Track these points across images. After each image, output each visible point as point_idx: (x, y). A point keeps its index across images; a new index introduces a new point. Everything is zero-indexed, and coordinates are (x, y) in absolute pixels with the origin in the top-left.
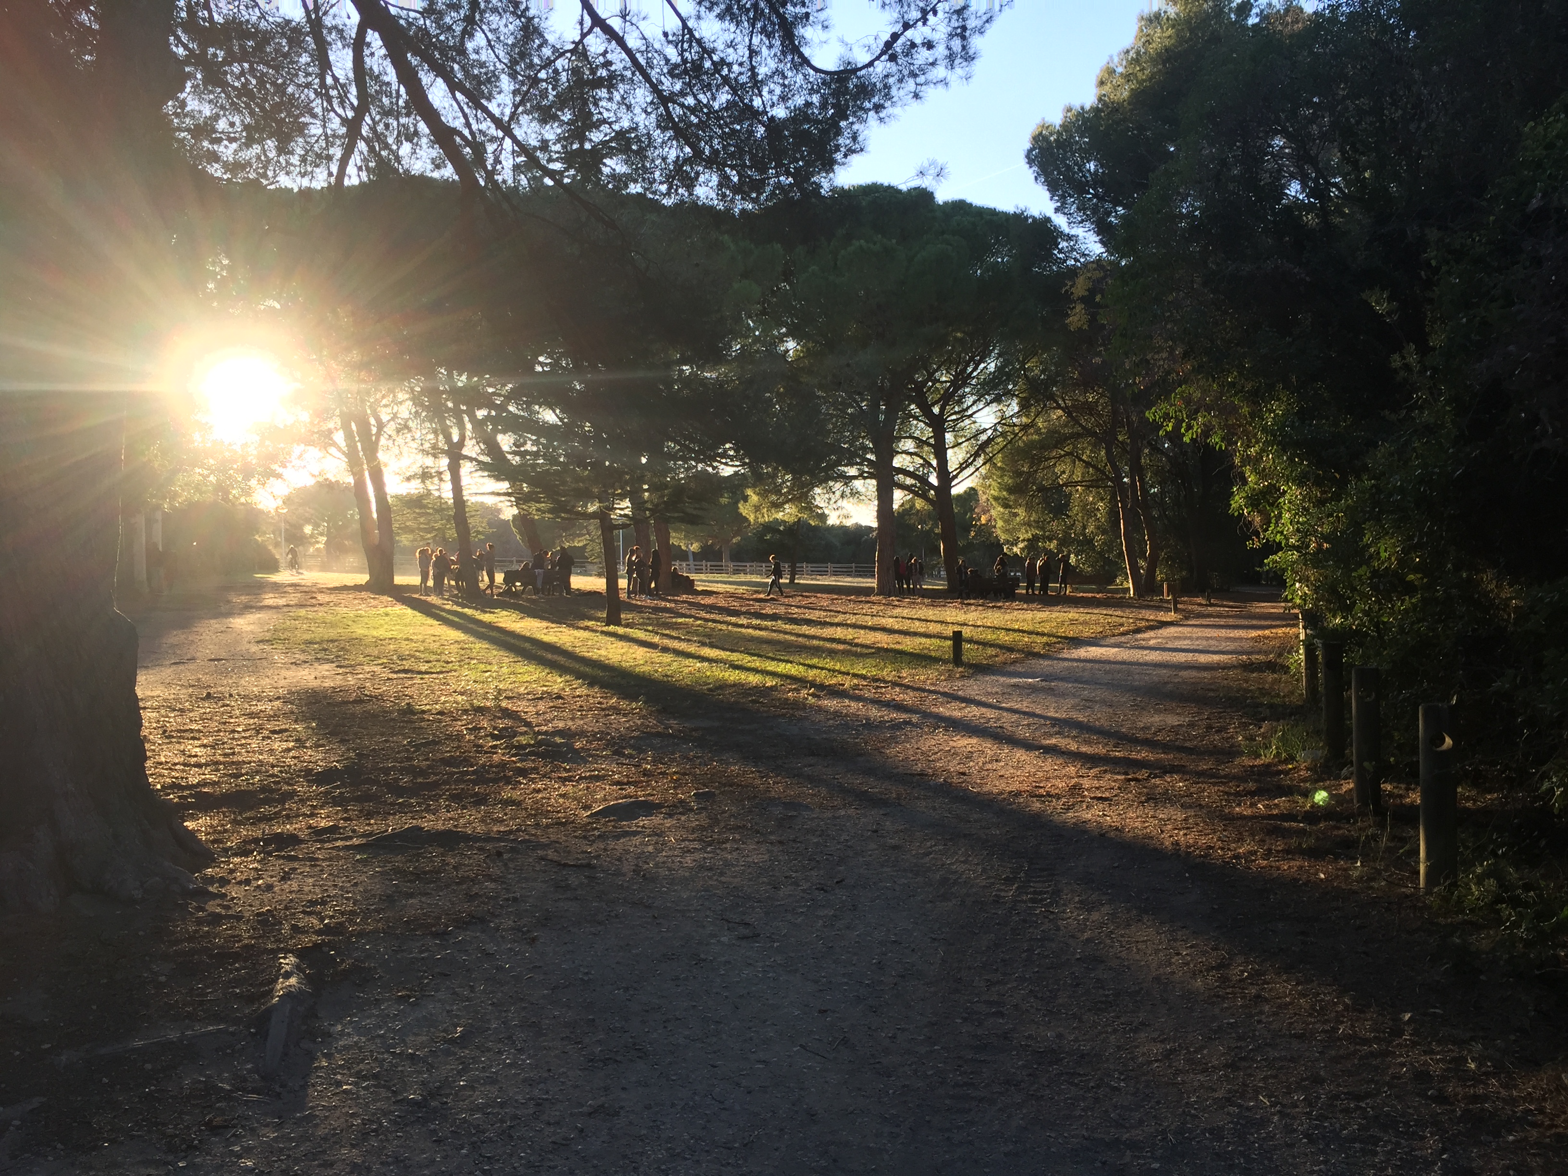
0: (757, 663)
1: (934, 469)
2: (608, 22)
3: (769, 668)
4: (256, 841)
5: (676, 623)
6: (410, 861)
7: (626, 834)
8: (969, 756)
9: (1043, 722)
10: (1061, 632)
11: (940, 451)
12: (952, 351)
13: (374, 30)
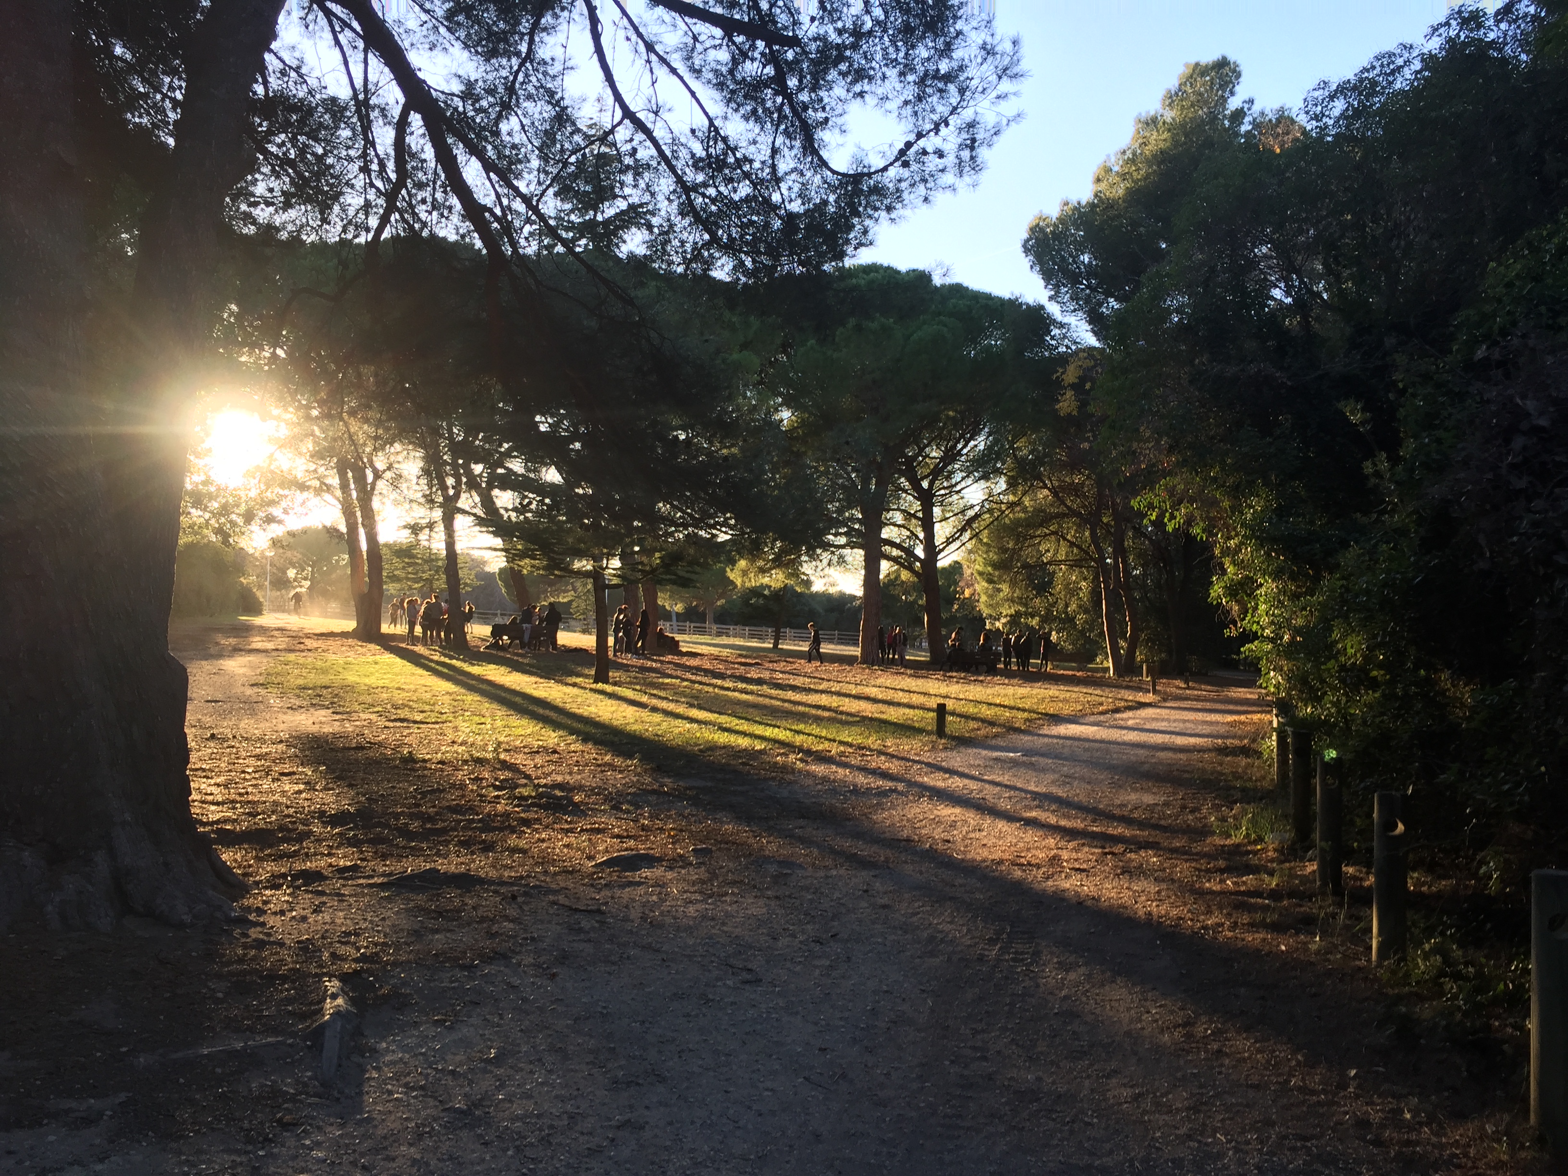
0: (745, 726)
1: (921, 541)
2: (638, 115)
3: (757, 732)
4: (284, 876)
5: (663, 684)
6: (431, 900)
7: (630, 884)
8: (953, 825)
9: (1024, 795)
10: (1041, 708)
11: (928, 524)
12: (943, 428)
13: (415, 112)
